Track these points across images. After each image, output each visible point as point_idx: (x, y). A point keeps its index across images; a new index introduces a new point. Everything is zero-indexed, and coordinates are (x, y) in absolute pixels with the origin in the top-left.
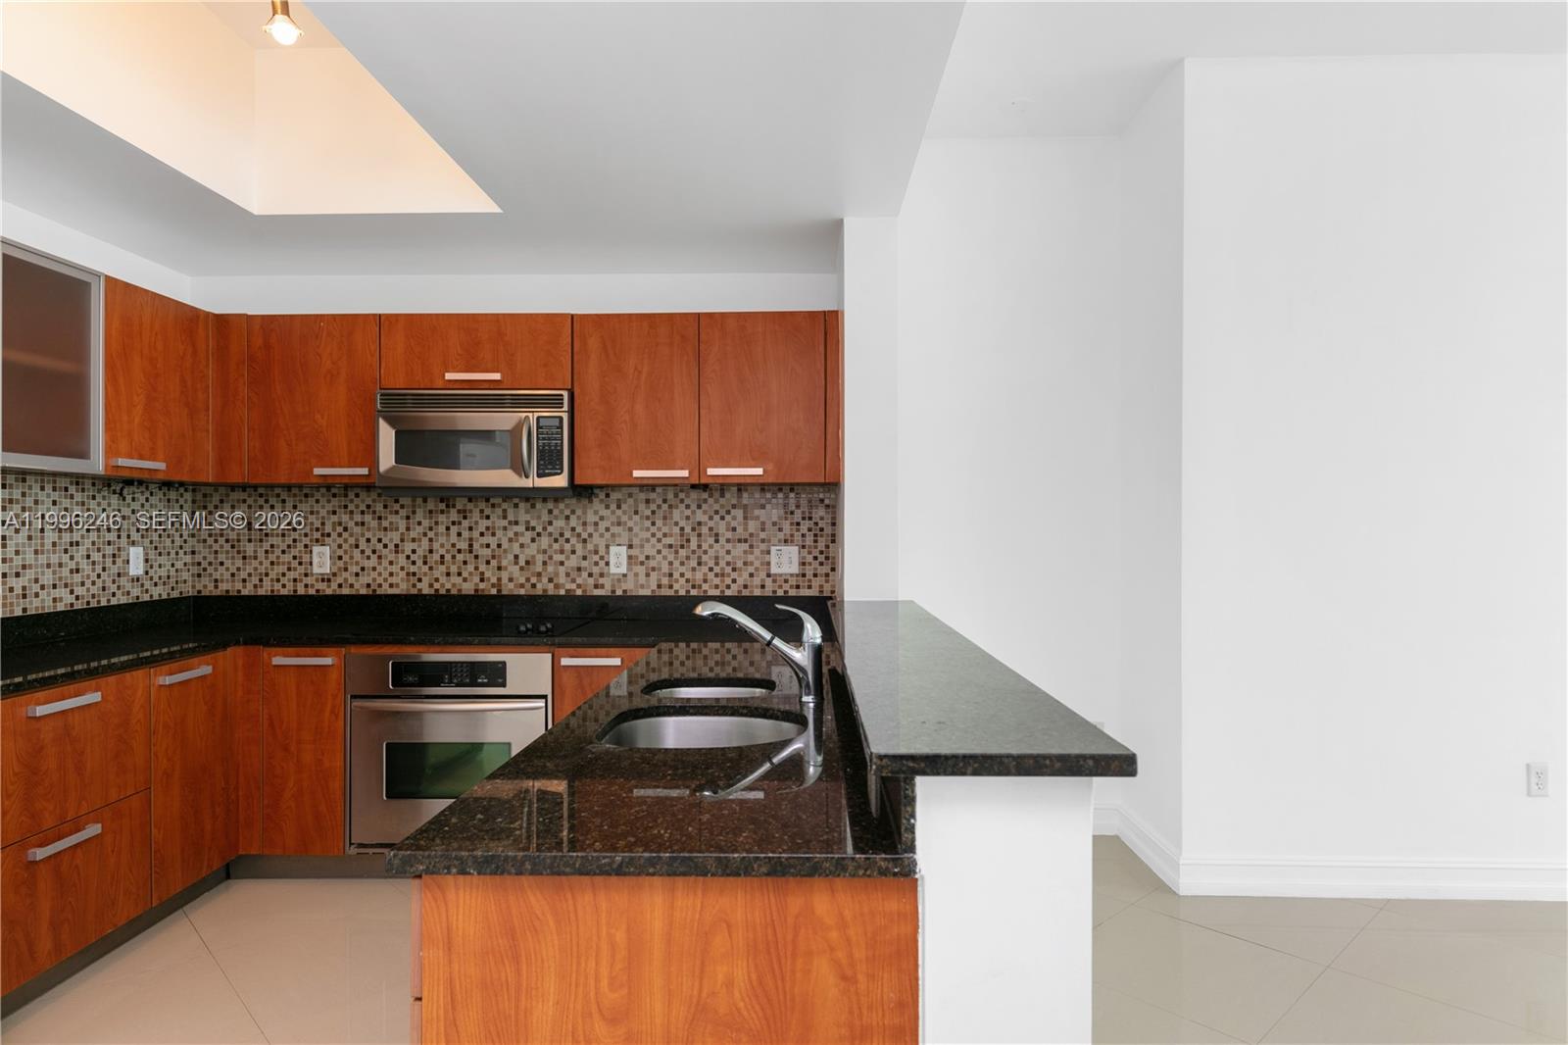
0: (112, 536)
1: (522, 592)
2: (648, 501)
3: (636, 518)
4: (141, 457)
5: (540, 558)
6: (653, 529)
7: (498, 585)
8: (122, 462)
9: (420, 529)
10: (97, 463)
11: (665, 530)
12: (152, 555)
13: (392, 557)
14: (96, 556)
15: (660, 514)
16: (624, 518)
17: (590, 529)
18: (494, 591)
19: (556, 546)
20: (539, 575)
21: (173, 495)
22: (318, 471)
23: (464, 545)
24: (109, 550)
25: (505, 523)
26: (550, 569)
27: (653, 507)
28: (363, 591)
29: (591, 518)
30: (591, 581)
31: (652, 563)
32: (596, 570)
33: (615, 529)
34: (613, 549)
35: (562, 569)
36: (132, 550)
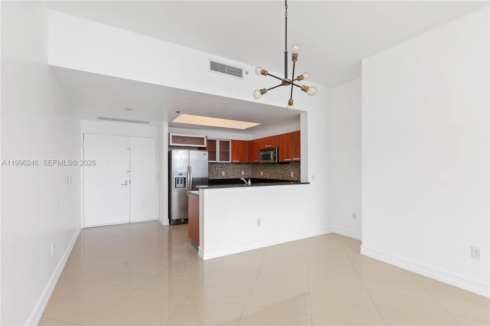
0: (240, 170)
1: (281, 179)
2: (296, 164)
3: (294, 167)
4: (236, 160)
5: (283, 174)
6: (297, 169)
7: (279, 178)
8: (233, 161)
9: (271, 169)
10: (230, 162)
11: (298, 169)
12: (245, 172)
13: (268, 173)
14: (237, 172)
15: (297, 166)
16: (293, 167)
17: (289, 169)
18: (278, 179)
19: (285, 172)
20: (283, 176)
21: (249, 164)
22: (255, 161)
23: (275, 172)
24: (239, 172)
25: (279, 168)
26: (284, 175)
27: (297, 165)
28: (266, 178)
29: (289, 167)
30: (289, 178)
31: (296, 175)
32: (289, 176)
33: (292, 169)
34: (291, 172)
35: (286, 176)
36: (242, 172)
